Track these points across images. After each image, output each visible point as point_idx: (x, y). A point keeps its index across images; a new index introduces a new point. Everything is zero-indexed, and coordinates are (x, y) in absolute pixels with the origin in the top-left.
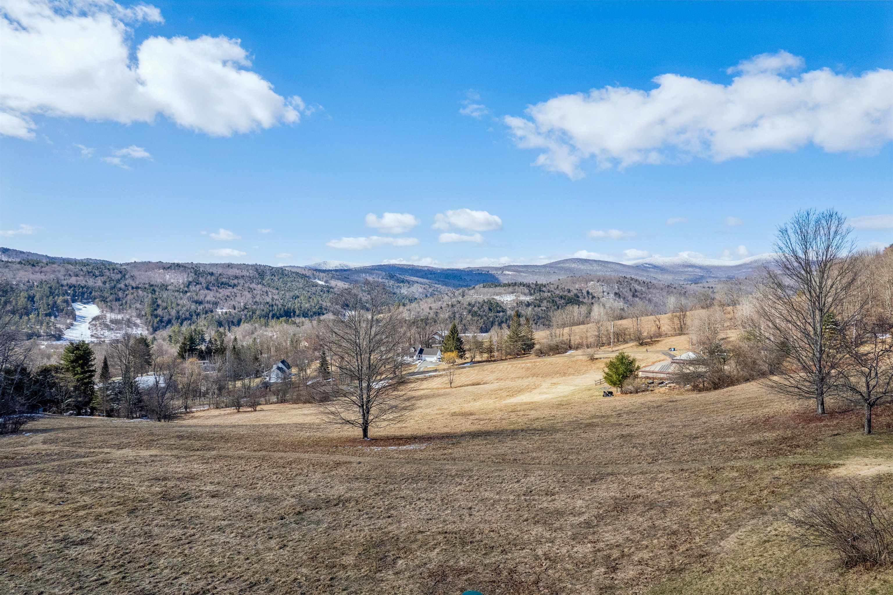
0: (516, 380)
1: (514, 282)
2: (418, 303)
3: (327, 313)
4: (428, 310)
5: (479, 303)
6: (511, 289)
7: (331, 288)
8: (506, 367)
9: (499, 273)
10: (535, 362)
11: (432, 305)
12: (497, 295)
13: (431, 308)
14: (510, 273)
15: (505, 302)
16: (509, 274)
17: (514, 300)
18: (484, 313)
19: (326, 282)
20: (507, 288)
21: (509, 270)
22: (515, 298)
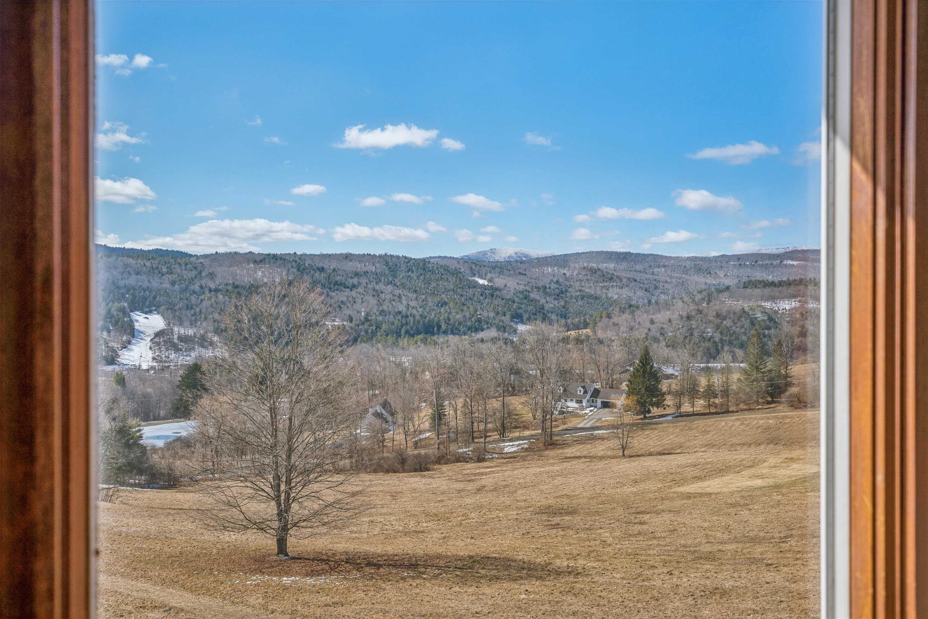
0: (738, 448)
1: (798, 278)
2: (633, 313)
3: (488, 328)
4: (648, 325)
5: (734, 313)
6: (791, 290)
7: (497, 289)
8: (731, 423)
9: (775, 263)
10: (783, 417)
11: (654, 317)
12: (767, 300)
13: (652, 322)
14: (795, 263)
15: (780, 312)
16: (793, 265)
17: (795, 308)
18: (743, 330)
19: (490, 281)
20: (785, 288)
21: (792, 259)
22: (798, 304)
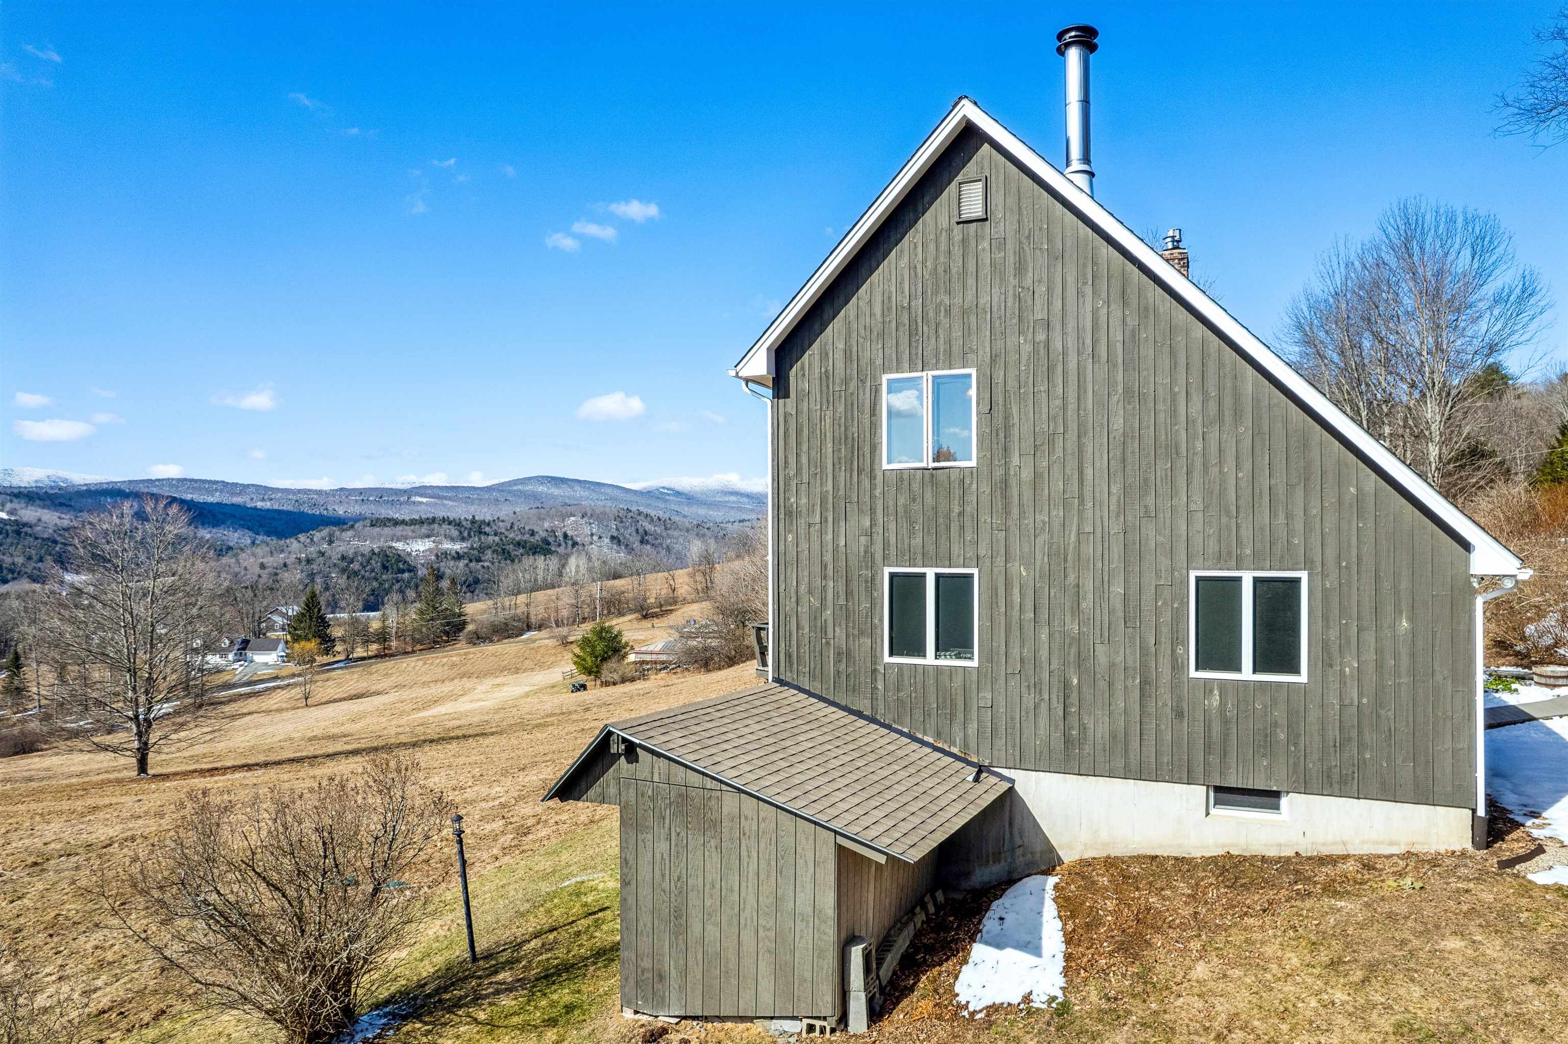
0: (432, 685)
1: (431, 516)
2: (236, 555)
4: (257, 570)
5: (363, 555)
6: (424, 529)
7: (25, 525)
8: (413, 664)
9: (402, 499)
10: (466, 654)
11: (265, 561)
12: (398, 540)
13: (262, 566)
14: (424, 500)
15: (414, 554)
16: (421, 503)
17: (430, 550)
18: (373, 574)
19: (10, 513)
20: (417, 527)
21: (421, 496)
22: (432, 545)
